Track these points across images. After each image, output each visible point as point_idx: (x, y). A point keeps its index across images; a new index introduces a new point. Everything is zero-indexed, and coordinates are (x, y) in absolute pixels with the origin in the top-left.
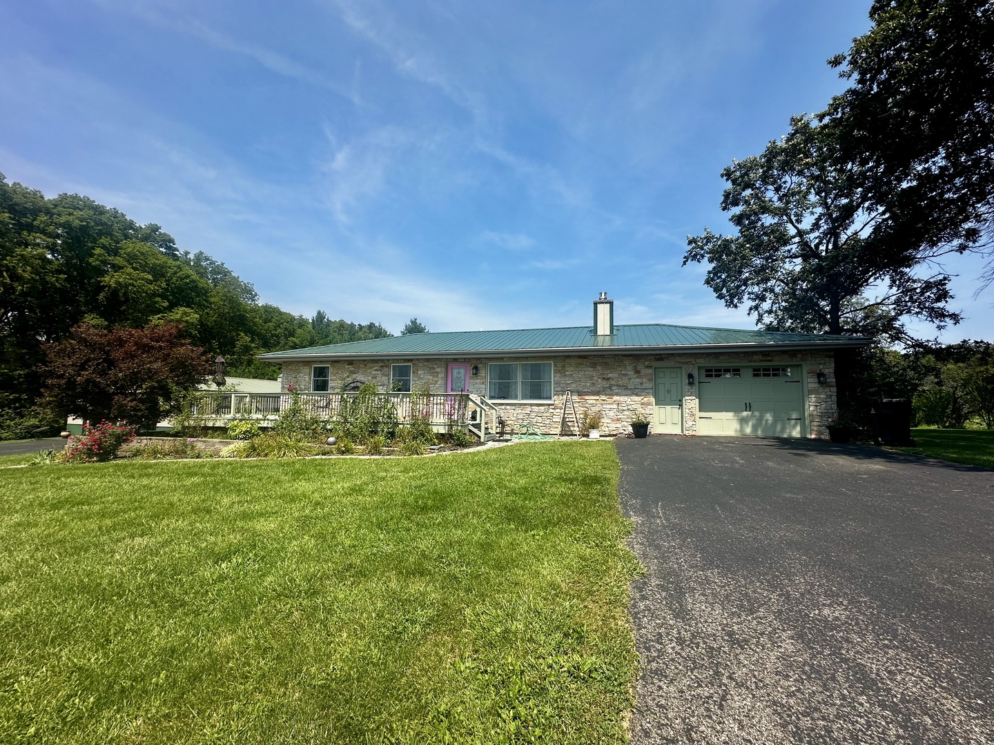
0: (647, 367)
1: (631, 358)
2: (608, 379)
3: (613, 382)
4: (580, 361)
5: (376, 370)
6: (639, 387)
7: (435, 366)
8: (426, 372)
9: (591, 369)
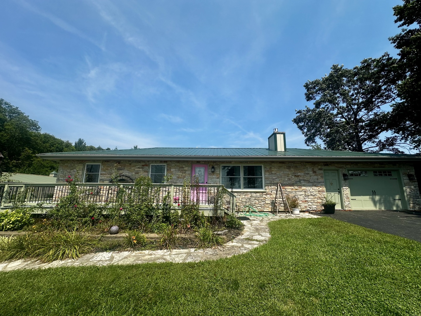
0: (320, 169)
1: (310, 164)
2: (298, 176)
3: (301, 178)
4: (280, 165)
5: (139, 168)
6: (316, 181)
7: (184, 166)
8: (176, 170)
9: (288, 170)
